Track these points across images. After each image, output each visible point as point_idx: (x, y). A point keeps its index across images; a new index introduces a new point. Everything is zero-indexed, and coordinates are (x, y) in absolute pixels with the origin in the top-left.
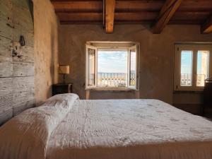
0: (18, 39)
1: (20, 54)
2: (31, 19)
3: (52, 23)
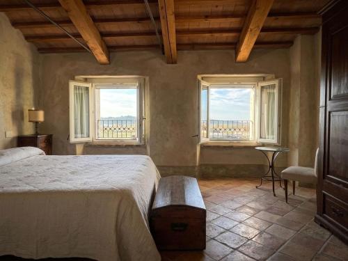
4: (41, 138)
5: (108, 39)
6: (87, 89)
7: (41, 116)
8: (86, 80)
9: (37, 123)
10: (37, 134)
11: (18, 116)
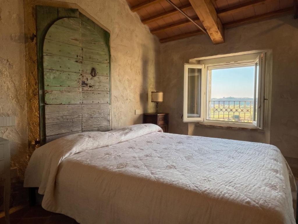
0: (89, 71)
1: (92, 84)
2: (106, 50)
3: (144, 46)
4: (160, 116)
5: (222, 15)
6: (200, 71)
7: (160, 97)
8: (199, 62)
9: (157, 103)
10: (157, 113)
11: (144, 97)
